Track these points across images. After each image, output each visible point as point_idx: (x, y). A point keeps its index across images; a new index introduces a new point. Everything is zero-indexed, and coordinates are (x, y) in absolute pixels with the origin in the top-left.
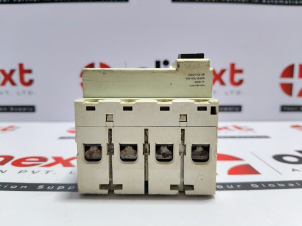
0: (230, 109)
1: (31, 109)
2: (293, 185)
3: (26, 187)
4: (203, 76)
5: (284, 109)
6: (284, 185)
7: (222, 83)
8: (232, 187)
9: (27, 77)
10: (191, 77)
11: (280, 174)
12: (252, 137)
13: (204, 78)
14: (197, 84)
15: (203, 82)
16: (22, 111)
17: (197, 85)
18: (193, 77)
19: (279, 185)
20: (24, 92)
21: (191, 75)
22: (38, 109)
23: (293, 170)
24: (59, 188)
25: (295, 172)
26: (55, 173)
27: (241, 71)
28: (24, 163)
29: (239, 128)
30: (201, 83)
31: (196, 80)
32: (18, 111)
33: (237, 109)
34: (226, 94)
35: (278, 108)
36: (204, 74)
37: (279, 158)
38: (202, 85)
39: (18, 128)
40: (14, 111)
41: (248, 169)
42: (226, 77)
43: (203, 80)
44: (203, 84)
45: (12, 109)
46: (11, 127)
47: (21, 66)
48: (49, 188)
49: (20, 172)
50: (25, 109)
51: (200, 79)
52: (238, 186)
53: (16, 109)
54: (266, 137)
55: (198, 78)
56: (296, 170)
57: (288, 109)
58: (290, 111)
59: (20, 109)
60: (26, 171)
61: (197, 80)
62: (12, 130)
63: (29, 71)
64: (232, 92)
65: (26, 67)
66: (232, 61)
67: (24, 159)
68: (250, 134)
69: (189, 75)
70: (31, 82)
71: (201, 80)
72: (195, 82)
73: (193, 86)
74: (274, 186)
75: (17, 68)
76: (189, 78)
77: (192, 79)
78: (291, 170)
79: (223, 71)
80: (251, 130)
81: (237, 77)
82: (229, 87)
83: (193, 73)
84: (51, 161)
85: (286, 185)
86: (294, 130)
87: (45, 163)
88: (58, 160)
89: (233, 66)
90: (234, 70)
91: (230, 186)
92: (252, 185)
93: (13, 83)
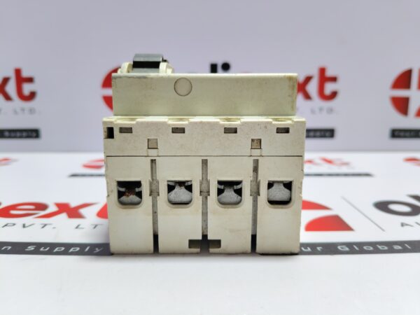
0: (318, 134)
1: (33, 134)
2: (400, 248)
3: (10, 248)
5: (396, 134)
6: (386, 248)
7: (307, 97)
8: (309, 249)
9: (27, 88)
11: (383, 230)
12: (346, 175)
16: (21, 137)
19: (380, 247)
20: (23, 110)
22: (43, 133)
23: (403, 225)
24: (56, 250)
25: (406, 227)
26: (54, 228)
27: (334, 79)
28: (13, 212)
29: (329, 162)
32: (15, 137)
33: (327, 134)
34: (313, 112)
35: (387, 133)
37: (383, 206)
39: (15, 160)
40: (10, 137)
41: (336, 223)
42: (312, 88)
45: (7, 134)
46: (6, 160)
47: (18, 72)
48: (42, 249)
49: (6, 225)
50: (24, 134)
52: (319, 249)
53: (13, 134)
54: (367, 175)
56: (407, 225)
57: (402, 134)
58: (405, 137)
59: (18, 134)
60: (14, 224)
62: (5, 164)
63: (30, 80)
64: (321, 109)
65: (25, 74)
66: (322, 64)
67: (14, 207)
68: (345, 170)
74: (371, 248)
75: (12, 75)
78: (400, 225)
79: (308, 79)
80: (346, 164)
81: (329, 88)
82: (317, 102)
84: (52, 209)
85: (390, 247)
86: (409, 164)
87: (43, 213)
88: (63, 208)
89: (322, 71)
90: (324, 78)
91: (306, 248)
92: (339, 248)
93: (8, 98)
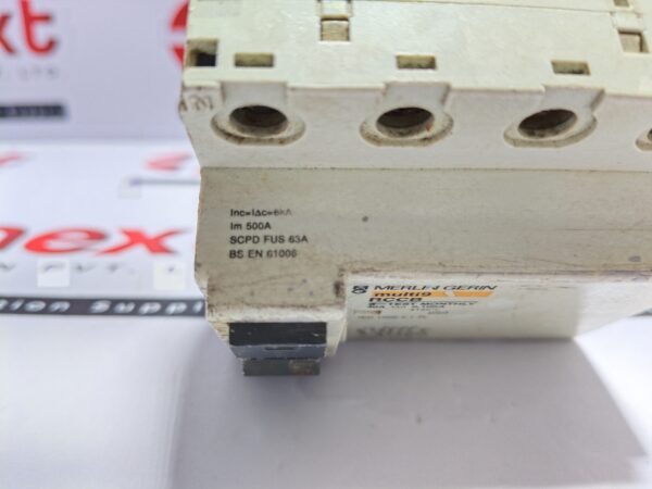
1: (54, 111)
3: (66, 306)
4: (237, 247)
10: (287, 246)
13: (234, 240)
14: (263, 220)
15: (238, 226)
17: (259, 213)
18: (278, 246)
20: (38, 71)
21: (284, 253)
24: (147, 308)
30: (244, 221)
31: (267, 232)
36: (233, 254)
38: (240, 213)
43: (237, 233)
44: (237, 219)
47: (25, 6)
48: (123, 308)
51: (248, 239)
55: (255, 240)
60: (61, 266)
61: (261, 233)
63: (46, 18)
67: (52, 236)
69: (293, 253)
70: (50, 46)
71: (244, 232)
72: (268, 225)
73: (276, 212)
76: (291, 239)
77: (281, 239)
83: (276, 260)
84: (117, 239)
93: (9, 49)
